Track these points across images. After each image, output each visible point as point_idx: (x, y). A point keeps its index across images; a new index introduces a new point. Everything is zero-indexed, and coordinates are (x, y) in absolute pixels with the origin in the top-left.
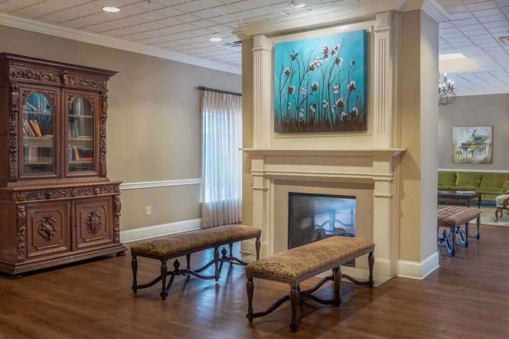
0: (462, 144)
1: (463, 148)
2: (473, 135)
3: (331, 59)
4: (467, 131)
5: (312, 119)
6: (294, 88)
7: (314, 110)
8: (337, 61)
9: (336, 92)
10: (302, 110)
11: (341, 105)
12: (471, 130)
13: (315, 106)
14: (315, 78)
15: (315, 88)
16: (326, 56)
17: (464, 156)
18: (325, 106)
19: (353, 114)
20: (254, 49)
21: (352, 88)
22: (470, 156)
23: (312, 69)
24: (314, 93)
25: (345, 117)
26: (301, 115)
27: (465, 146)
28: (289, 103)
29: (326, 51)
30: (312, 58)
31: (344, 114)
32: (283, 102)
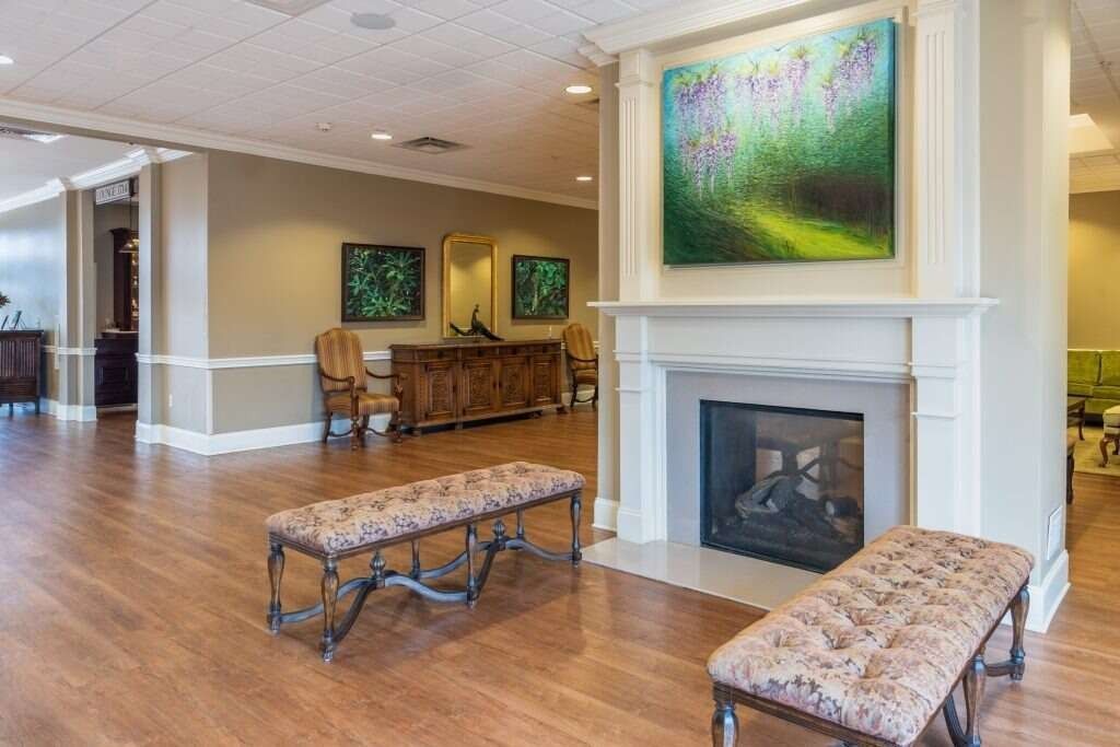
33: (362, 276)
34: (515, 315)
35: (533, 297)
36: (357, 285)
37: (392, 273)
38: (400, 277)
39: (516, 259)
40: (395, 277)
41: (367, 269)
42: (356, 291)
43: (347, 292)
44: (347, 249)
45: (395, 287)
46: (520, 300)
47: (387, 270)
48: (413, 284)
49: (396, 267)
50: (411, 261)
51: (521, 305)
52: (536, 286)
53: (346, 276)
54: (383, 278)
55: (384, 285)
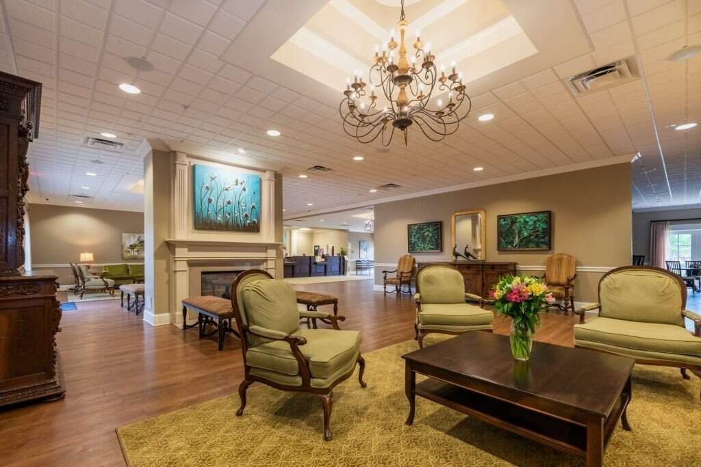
0: (131, 246)
1: (131, 249)
2: (139, 240)
3: (240, 187)
4: (134, 237)
5: (227, 223)
6: (213, 199)
7: (229, 217)
8: (244, 189)
9: (244, 208)
10: (220, 215)
11: (246, 216)
12: (137, 236)
13: (229, 214)
14: (229, 196)
15: (229, 203)
16: (237, 184)
17: (132, 254)
18: (236, 215)
19: (254, 222)
20: (177, 162)
21: (253, 207)
22: (136, 254)
23: (227, 190)
24: (229, 205)
25: (249, 224)
26: (219, 219)
27: (132, 247)
28: (210, 209)
29: (237, 181)
30: (227, 183)
31: (248, 221)
32: (204, 208)
33: (415, 236)
34: (501, 249)
35: (514, 238)
36: (413, 240)
37: (427, 234)
38: (430, 235)
39: (500, 218)
40: (428, 235)
41: (417, 233)
42: (413, 242)
43: (410, 242)
44: (409, 227)
45: (428, 239)
46: (503, 240)
47: (425, 233)
48: (436, 237)
49: (428, 231)
50: (435, 227)
51: (504, 243)
52: (516, 231)
53: (410, 236)
54: (423, 236)
55: (424, 239)
